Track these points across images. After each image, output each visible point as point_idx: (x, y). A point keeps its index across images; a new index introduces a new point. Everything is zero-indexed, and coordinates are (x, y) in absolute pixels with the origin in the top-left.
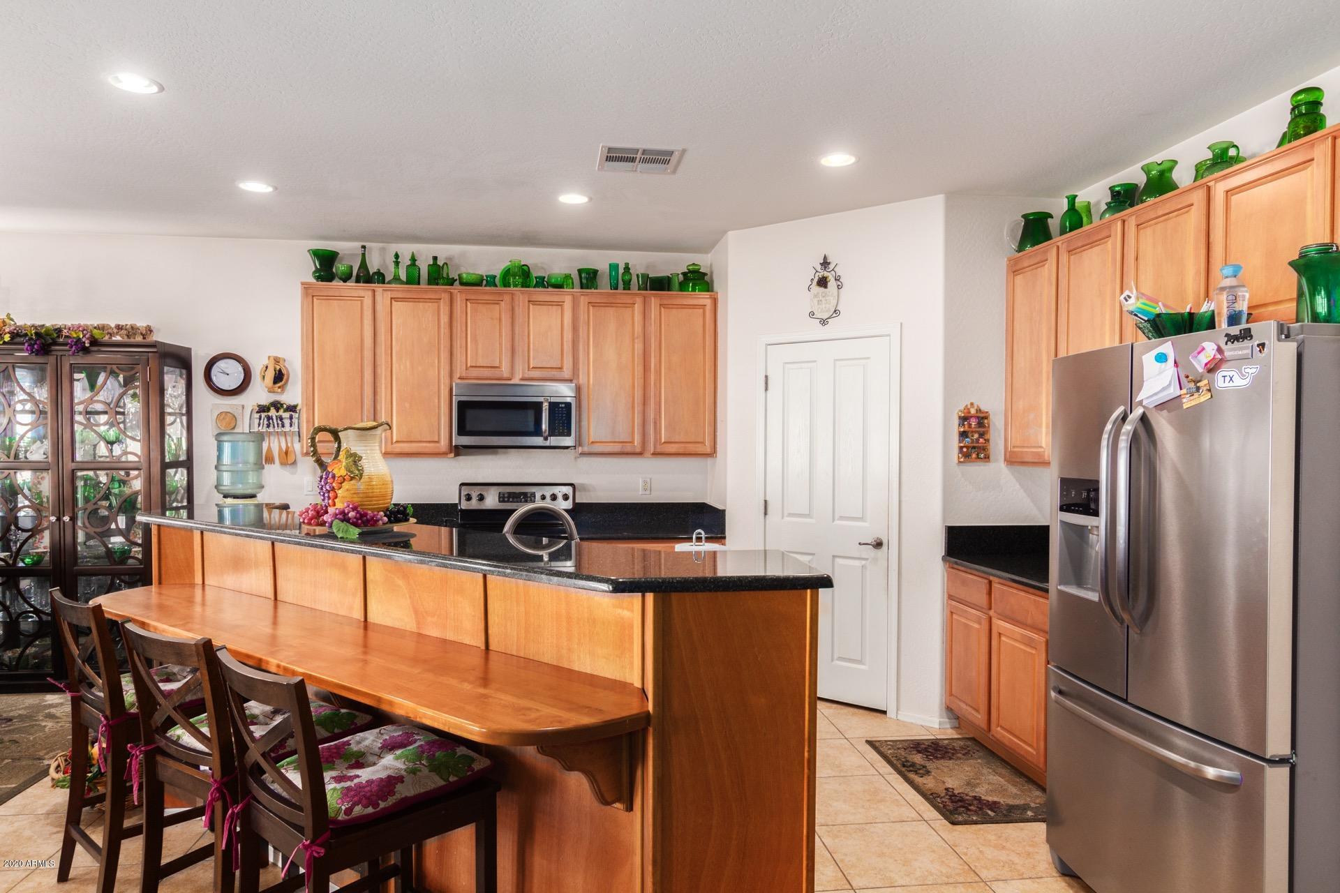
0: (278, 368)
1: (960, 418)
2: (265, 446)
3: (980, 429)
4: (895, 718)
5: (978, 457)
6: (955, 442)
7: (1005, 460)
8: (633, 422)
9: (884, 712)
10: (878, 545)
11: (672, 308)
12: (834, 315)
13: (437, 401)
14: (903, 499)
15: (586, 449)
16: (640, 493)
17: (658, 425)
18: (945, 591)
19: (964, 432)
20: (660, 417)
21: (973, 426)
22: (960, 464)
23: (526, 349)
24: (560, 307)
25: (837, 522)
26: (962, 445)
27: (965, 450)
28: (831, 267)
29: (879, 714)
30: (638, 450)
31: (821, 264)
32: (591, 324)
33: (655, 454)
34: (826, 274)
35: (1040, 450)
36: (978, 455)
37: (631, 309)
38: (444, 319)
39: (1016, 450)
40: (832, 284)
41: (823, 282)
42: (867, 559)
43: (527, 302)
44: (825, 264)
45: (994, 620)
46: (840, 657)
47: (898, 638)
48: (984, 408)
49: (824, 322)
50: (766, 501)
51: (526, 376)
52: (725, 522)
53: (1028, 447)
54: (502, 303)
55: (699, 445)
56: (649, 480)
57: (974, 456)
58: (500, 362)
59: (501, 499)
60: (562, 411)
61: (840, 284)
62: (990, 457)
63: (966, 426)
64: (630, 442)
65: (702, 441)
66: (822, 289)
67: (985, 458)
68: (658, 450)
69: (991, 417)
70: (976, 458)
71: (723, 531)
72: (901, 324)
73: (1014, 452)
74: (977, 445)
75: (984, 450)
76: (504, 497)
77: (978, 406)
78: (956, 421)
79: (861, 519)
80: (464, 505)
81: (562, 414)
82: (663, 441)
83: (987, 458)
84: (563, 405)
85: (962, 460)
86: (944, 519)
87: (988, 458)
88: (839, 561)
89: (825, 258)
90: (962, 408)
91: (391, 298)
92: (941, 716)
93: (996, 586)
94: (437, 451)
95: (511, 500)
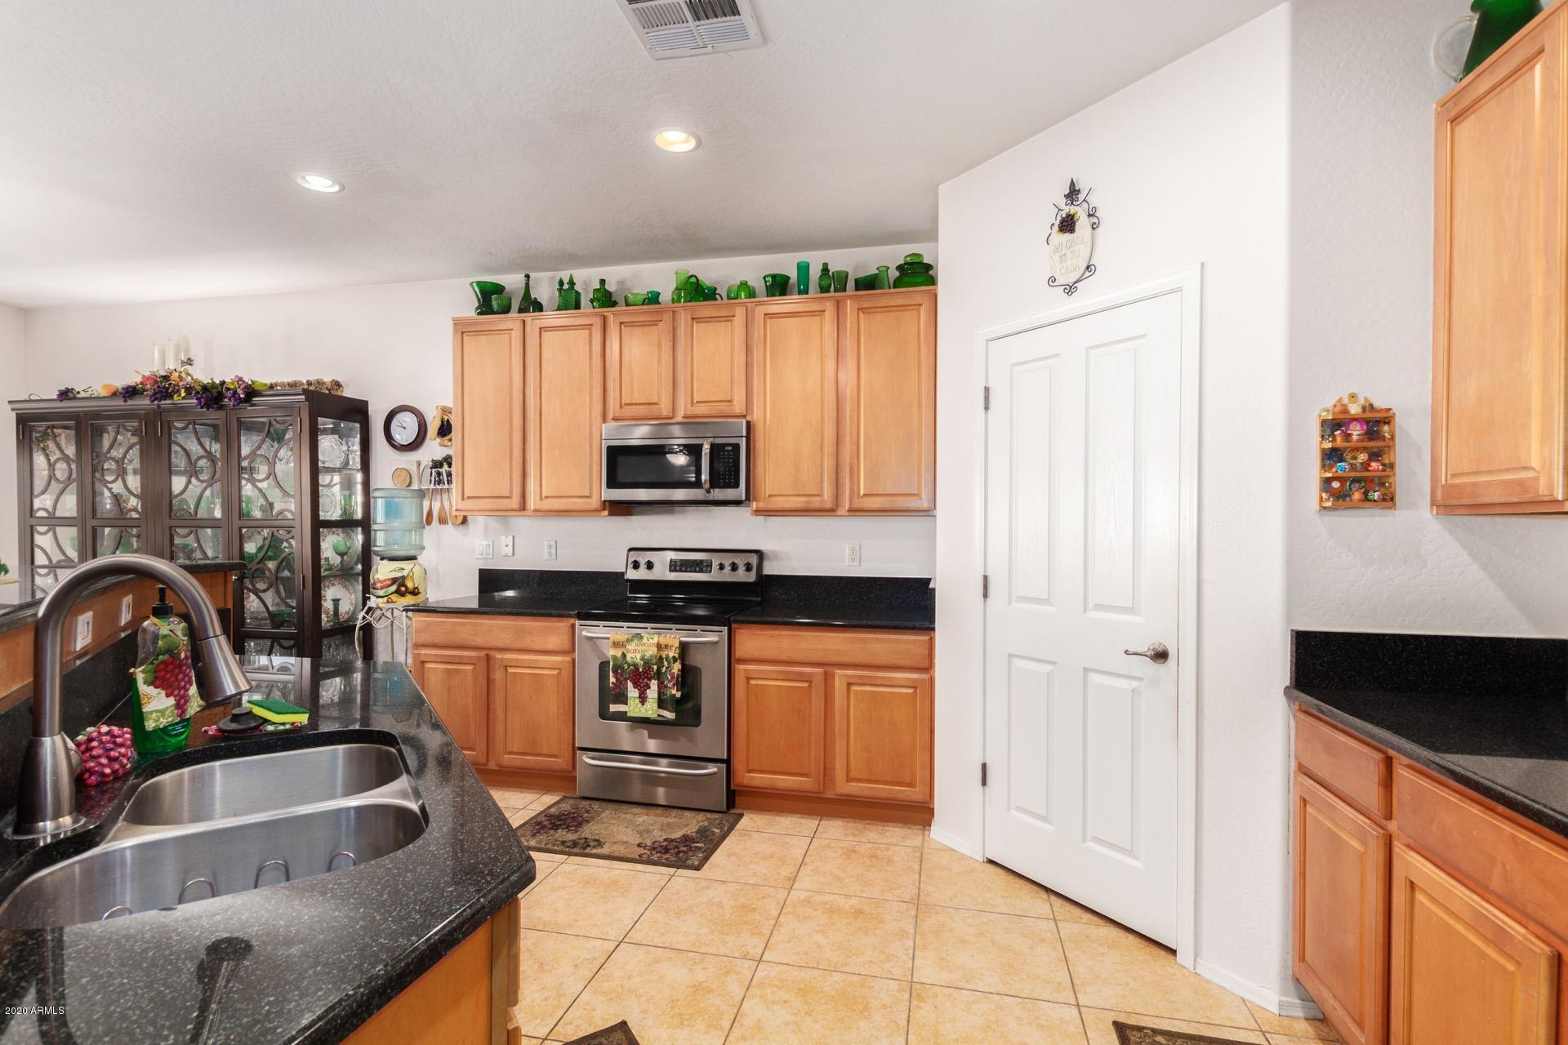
0: (446, 418)
1: (1324, 423)
2: (426, 504)
3: (1372, 444)
4: (1192, 969)
5: (1366, 498)
6: (1313, 472)
7: (1433, 504)
8: (822, 469)
9: (1173, 952)
10: (1161, 656)
11: (875, 312)
12: (1087, 274)
13: (588, 448)
14: (1206, 576)
15: (762, 505)
16: (847, 564)
17: (856, 471)
18: (1292, 754)
19: (1334, 450)
20: (858, 460)
21: (1355, 437)
22: (1323, 512)
23: (689, 379)
24: (729, 323)
25: (1093, 614)
26: (1329, 475)
27: (1336, 485)
28: (1081, 197)
29: (1163, 953)
30: (829, 505)
31: (1067, 196)
32: (768, 342)
33: (854, 511)
34: (1073, 209)
35: (1523, 475)
36: (1366, 494)
37: (819, 318)
38: (597, 347)
39: (1458, 481)
40: (1083, 223)
41: (1067, 224)
42: (1141, 679)
43: (690, 319)
44: (1073, 193)
45: (1399, 849)
46: (1095, 837)
47: (1197, 827)
48: (1379, 403)
49: (1070, 289)
50: (986, 578)
51: (689, 412)
52: (934, 606)
53: (1490, 472)
54: (661, 324)
55: (913, 498)
56: (857, 547)
57: (1357, 496)
58: (659, 397)
59: (672, 568)
60: (729, 454)
61: (1097, 221)
62: (1397, 498)
63: (1339, 439)
64: (818, 495)
65: (916, 492)
66: (1068, 236)
67: (1384, 500)
68: (856, 505)
69: (1398, 420)
70: (1360, 500)
71: (931, 618)
72: (1203, 264)
73: (1454, 486)
74: (1366, 474)
75: (1382, 484)
76: (675, 566)
77: (1366, 399)
78: (1315, 430)
79: (1131, 610)
80: (632, 575)
81: (729, 459)
82: (862, 493)
83: (1389, 500)
84: (730, 448)
85: (1329, 504)
86: (1289, 616)
87: (1392, 499)
88: (1095, 678)
89: (1072, 183)
90: (1329, 404)
91: (541, 328)
92: (1284, 993)
93: (1402, 773)
94: (587, 507)
95: (684, 569)
